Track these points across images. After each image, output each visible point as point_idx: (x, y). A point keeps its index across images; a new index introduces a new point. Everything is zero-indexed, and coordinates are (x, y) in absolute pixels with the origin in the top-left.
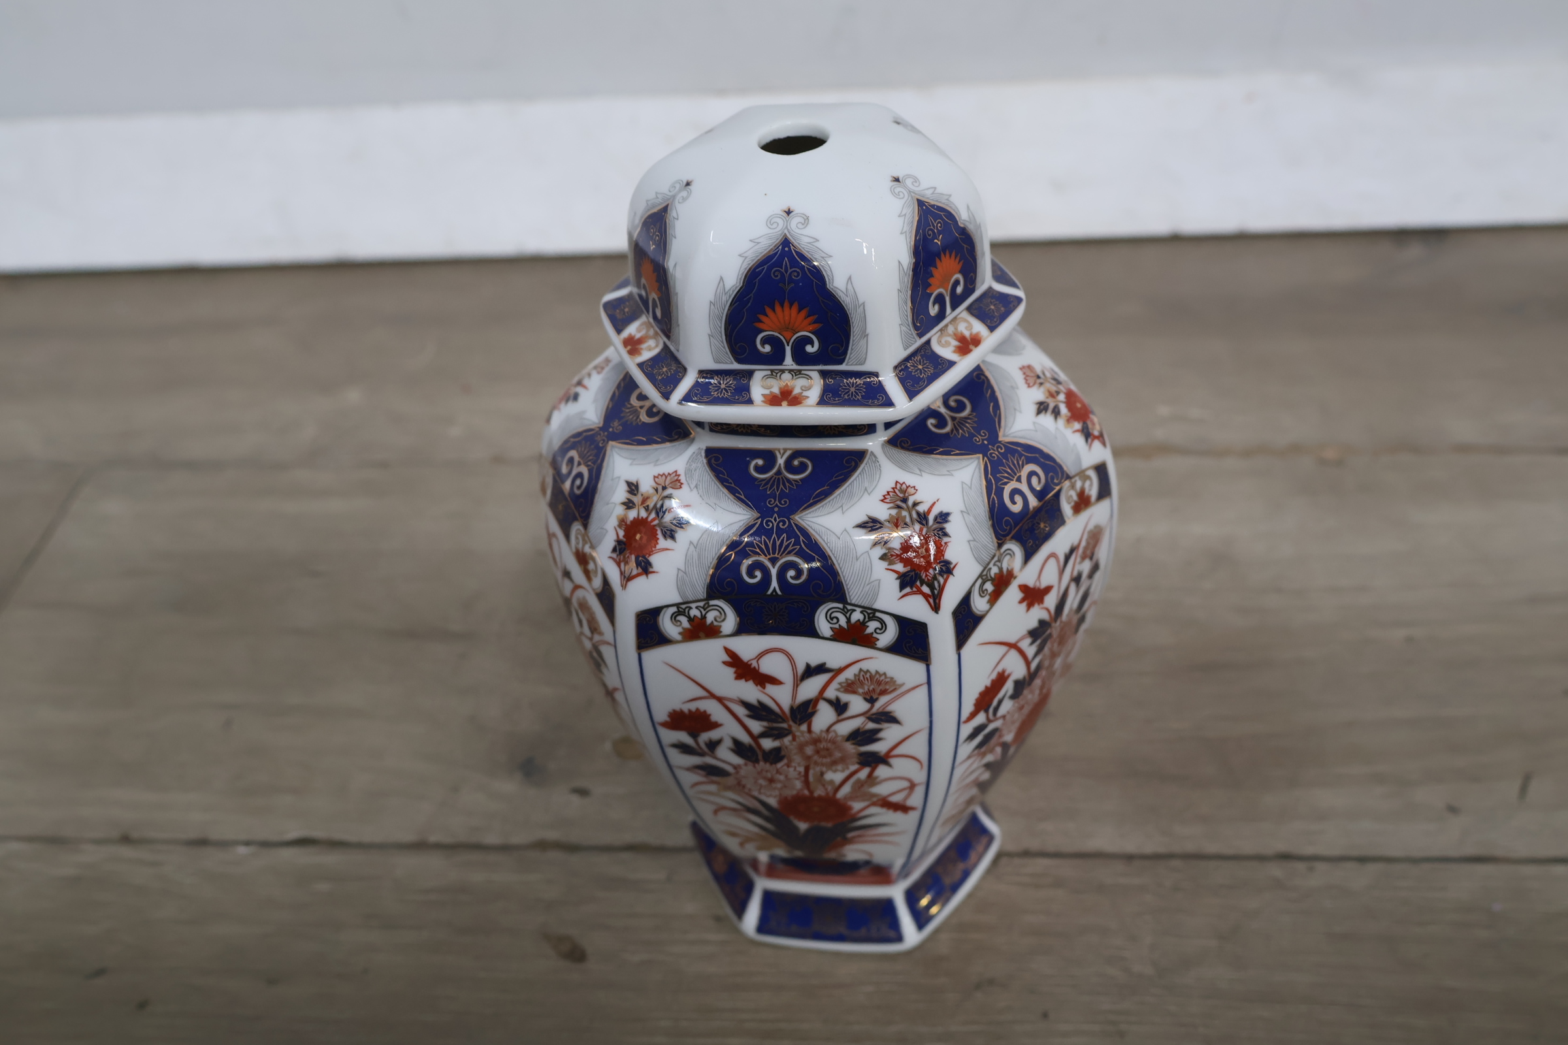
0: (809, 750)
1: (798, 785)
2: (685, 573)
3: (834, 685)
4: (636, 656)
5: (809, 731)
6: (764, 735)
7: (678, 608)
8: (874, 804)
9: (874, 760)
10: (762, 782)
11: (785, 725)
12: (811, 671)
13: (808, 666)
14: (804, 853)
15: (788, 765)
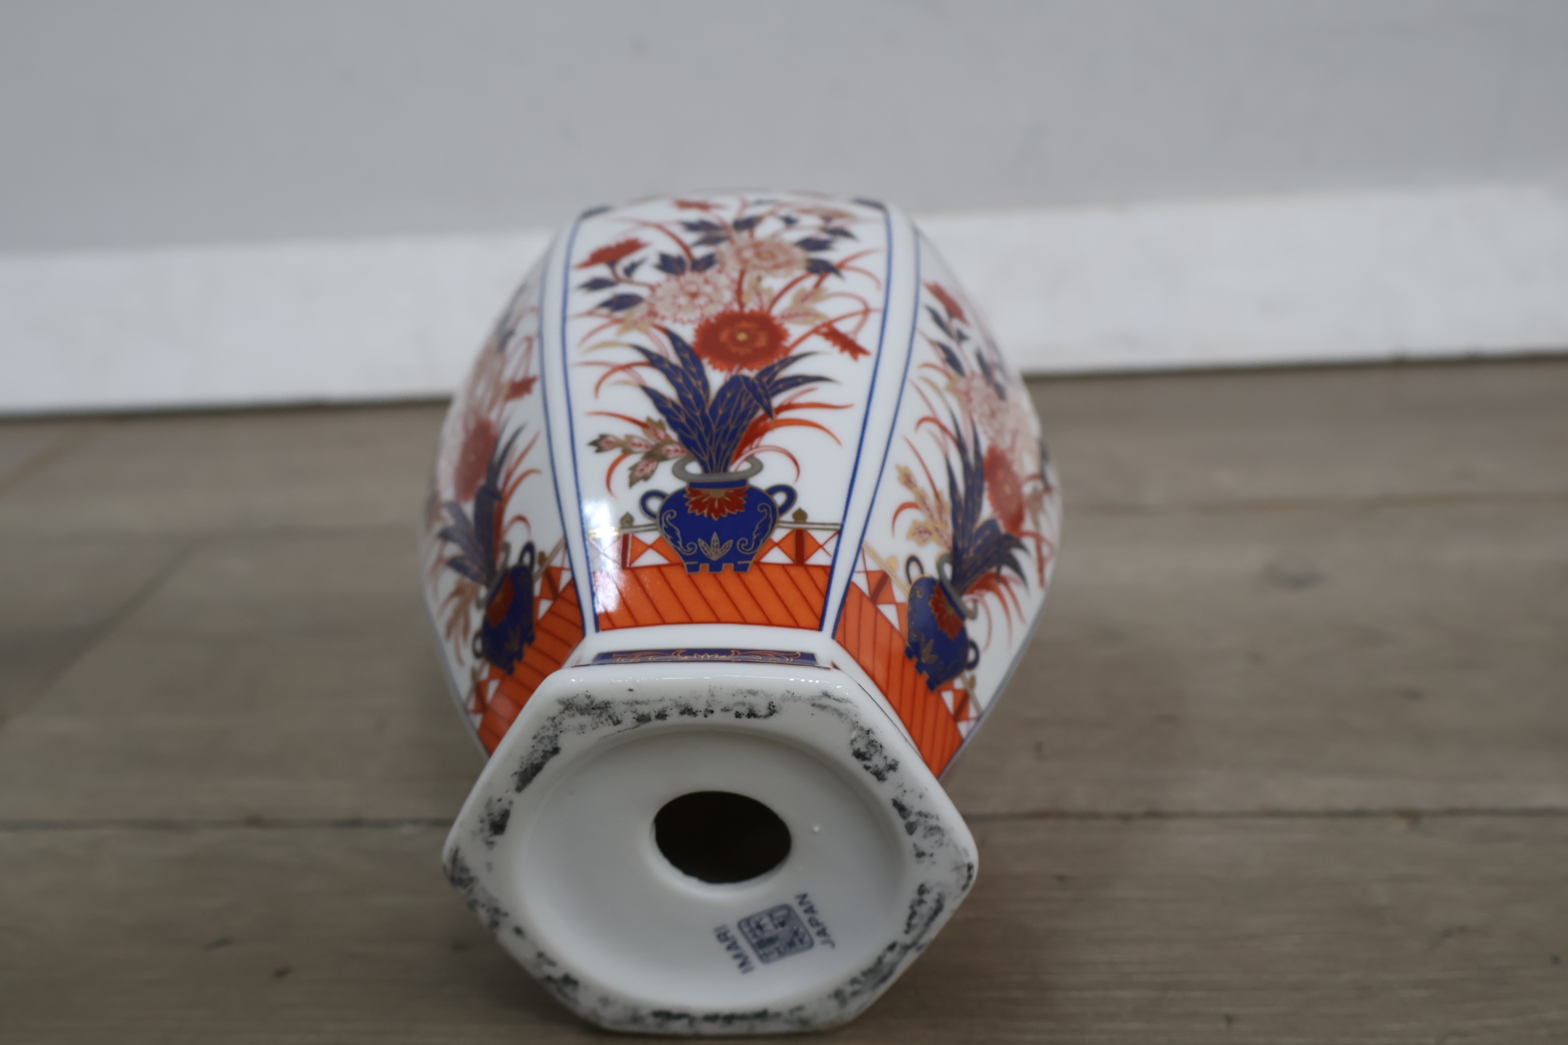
0: (748, 255)
1: (728, 296)
5: (751, 238)
6: (698, 244)
8: (816, 331)
9: (822, 269)
10: (683, 300)
11: (725, 234)
14: (702, 463)
15: (720, 271)
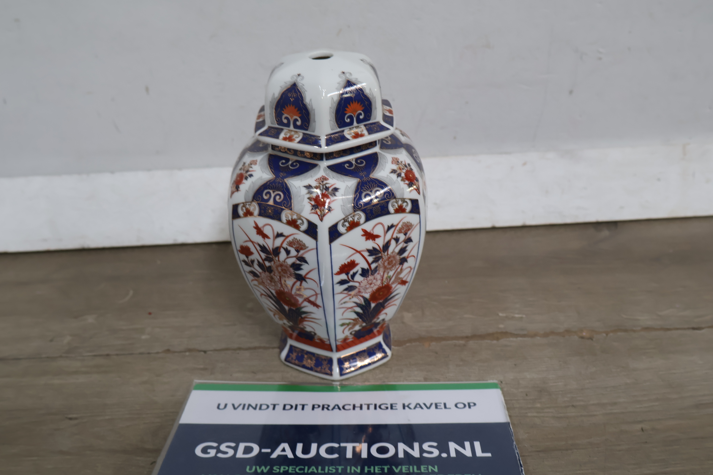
0: (386, 264)
1: (379, 282)
2: (344, 206)
3: (396, 231)
4: (329, 246)
5: (388, 254)
6: (373, 262)
7: (344, 220)
8: (399, 283)
9: (403, 261)
10: (367, 286)
11: (380, 255)
12: (389, 228)
13: (388, 226)
14: (366, 323)
15: (378, 274)
